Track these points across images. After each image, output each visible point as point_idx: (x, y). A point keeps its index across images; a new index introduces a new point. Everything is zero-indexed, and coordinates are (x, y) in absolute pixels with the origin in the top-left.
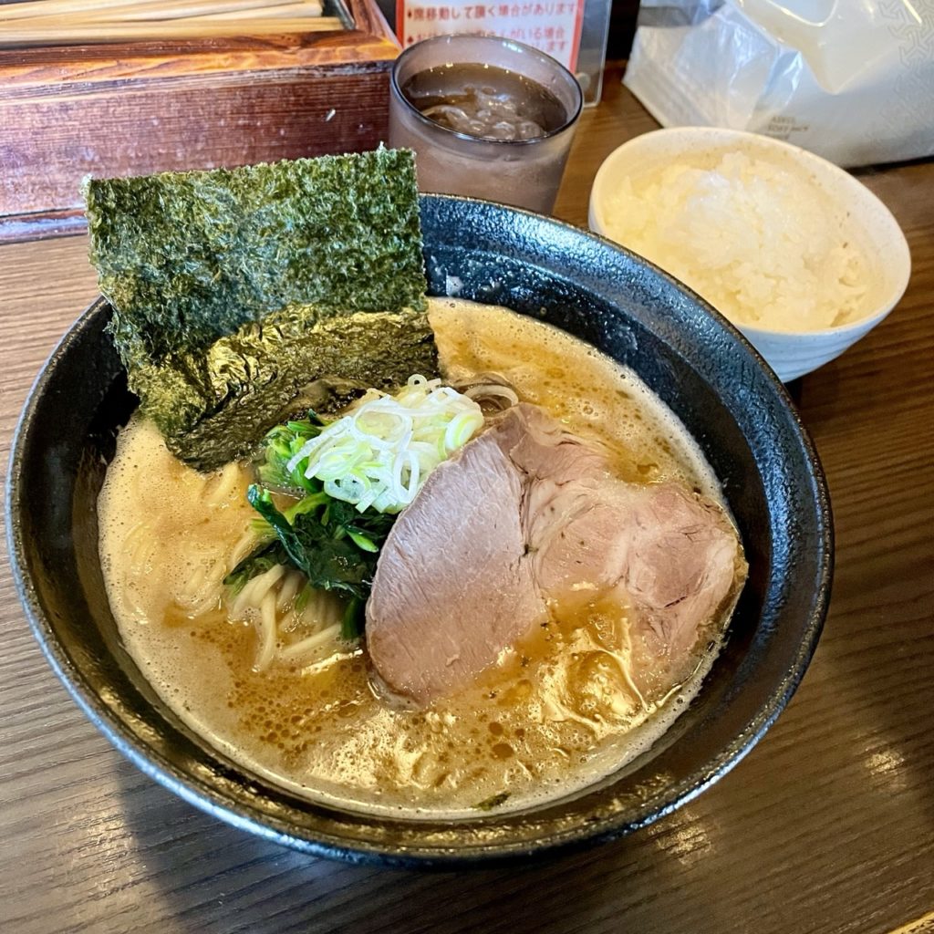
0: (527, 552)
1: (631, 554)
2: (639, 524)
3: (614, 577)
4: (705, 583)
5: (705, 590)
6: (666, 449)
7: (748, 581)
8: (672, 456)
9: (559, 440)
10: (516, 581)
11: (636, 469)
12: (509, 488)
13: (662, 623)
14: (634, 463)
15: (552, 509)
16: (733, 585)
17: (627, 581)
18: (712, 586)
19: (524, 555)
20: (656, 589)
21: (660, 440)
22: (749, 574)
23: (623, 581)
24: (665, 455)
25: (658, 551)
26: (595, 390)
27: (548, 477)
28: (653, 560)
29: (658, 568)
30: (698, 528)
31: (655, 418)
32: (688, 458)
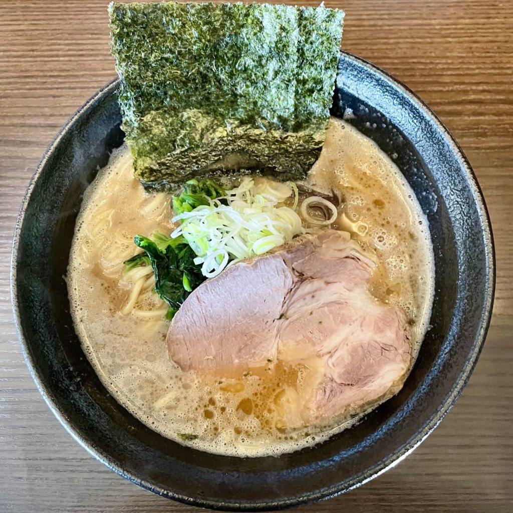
0: (280, 318)
1: (345, 342)
2: (361, 326)
3: (325, 350)
4: (370, 384)
5: (366, 388)
6: (413, 286)
7: (394, 397)
8: (414, 292)
9: (344, 255)
10: (266, 331)
11: (385, 290)
12: (283, 284)
13: (331, 391)
14: (387, 285)
15: (313, 297)
16: (384, 395)
17: (331, 357)
18: (372, 388)
19: (278, 319)
20: (342, 370)
21: (414, 278)
22: (398, 394)
23: (328, 356)
24: (410, 289)
25: (360, 349)
26: (396, 226)
27: (321, 278)
28: (354, 352)
29: (352, 358)
30: (392, 348)
31: (421, 261)
32: (422, 297)
